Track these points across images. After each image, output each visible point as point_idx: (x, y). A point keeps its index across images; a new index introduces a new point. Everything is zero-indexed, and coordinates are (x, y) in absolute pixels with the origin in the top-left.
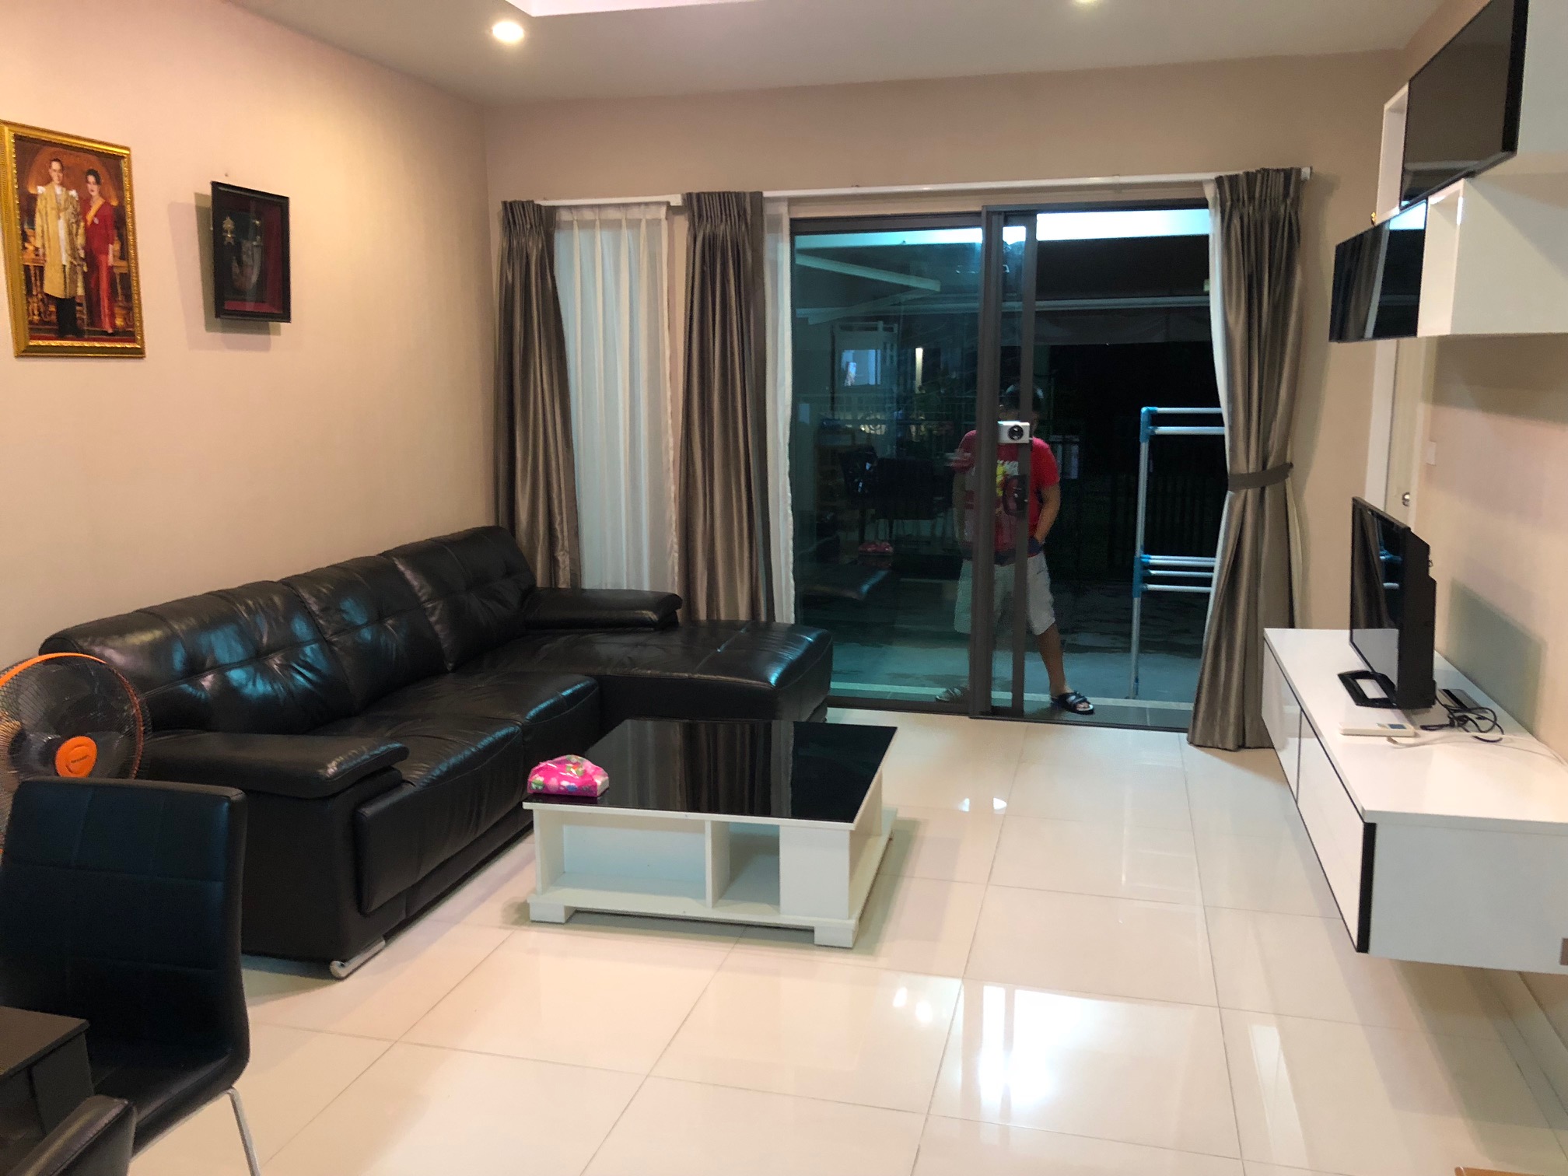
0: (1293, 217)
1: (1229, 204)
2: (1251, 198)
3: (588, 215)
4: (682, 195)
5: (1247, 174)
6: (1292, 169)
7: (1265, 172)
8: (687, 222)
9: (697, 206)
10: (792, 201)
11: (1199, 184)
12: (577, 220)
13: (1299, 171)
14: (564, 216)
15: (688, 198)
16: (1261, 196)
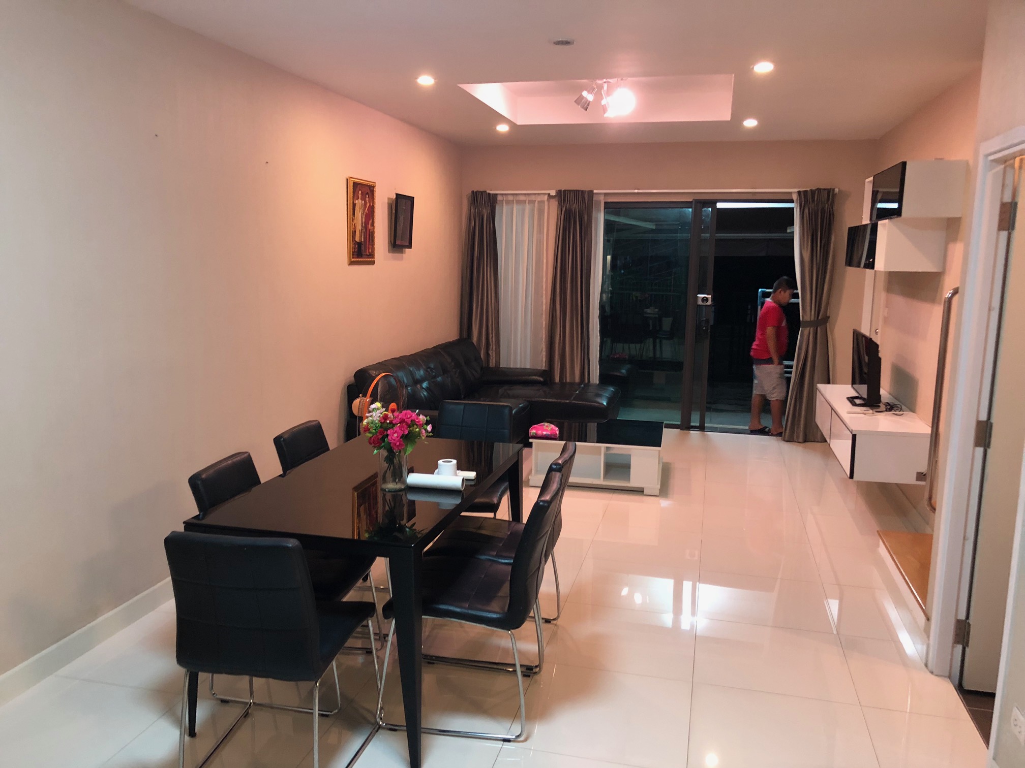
0: (831, 210)
1: (803, 202)
2: (813, 201)
3: (510, 198)
4: (556, 191)
5: (811, 190)
6: (831, 189)
7: (819, 190)
8: (557, 202)
9: (563, 196)
10: (606, 194)
11: (790, 193)
12: (505, 200)
13: (834, 190)
14: (499, 198)
15: (559, 192)
16: (817, 199)
